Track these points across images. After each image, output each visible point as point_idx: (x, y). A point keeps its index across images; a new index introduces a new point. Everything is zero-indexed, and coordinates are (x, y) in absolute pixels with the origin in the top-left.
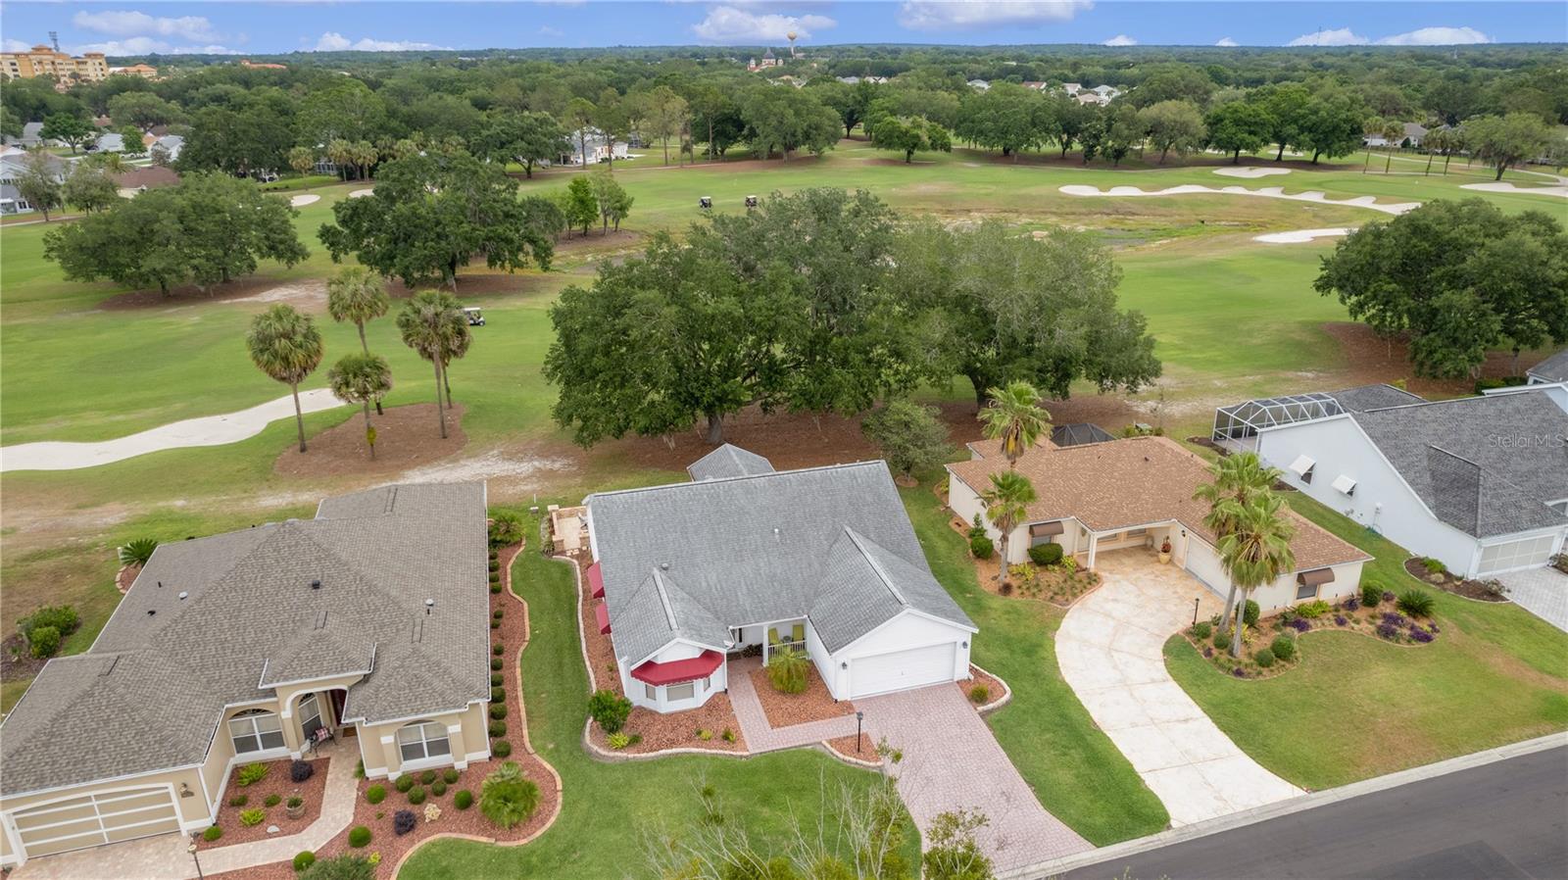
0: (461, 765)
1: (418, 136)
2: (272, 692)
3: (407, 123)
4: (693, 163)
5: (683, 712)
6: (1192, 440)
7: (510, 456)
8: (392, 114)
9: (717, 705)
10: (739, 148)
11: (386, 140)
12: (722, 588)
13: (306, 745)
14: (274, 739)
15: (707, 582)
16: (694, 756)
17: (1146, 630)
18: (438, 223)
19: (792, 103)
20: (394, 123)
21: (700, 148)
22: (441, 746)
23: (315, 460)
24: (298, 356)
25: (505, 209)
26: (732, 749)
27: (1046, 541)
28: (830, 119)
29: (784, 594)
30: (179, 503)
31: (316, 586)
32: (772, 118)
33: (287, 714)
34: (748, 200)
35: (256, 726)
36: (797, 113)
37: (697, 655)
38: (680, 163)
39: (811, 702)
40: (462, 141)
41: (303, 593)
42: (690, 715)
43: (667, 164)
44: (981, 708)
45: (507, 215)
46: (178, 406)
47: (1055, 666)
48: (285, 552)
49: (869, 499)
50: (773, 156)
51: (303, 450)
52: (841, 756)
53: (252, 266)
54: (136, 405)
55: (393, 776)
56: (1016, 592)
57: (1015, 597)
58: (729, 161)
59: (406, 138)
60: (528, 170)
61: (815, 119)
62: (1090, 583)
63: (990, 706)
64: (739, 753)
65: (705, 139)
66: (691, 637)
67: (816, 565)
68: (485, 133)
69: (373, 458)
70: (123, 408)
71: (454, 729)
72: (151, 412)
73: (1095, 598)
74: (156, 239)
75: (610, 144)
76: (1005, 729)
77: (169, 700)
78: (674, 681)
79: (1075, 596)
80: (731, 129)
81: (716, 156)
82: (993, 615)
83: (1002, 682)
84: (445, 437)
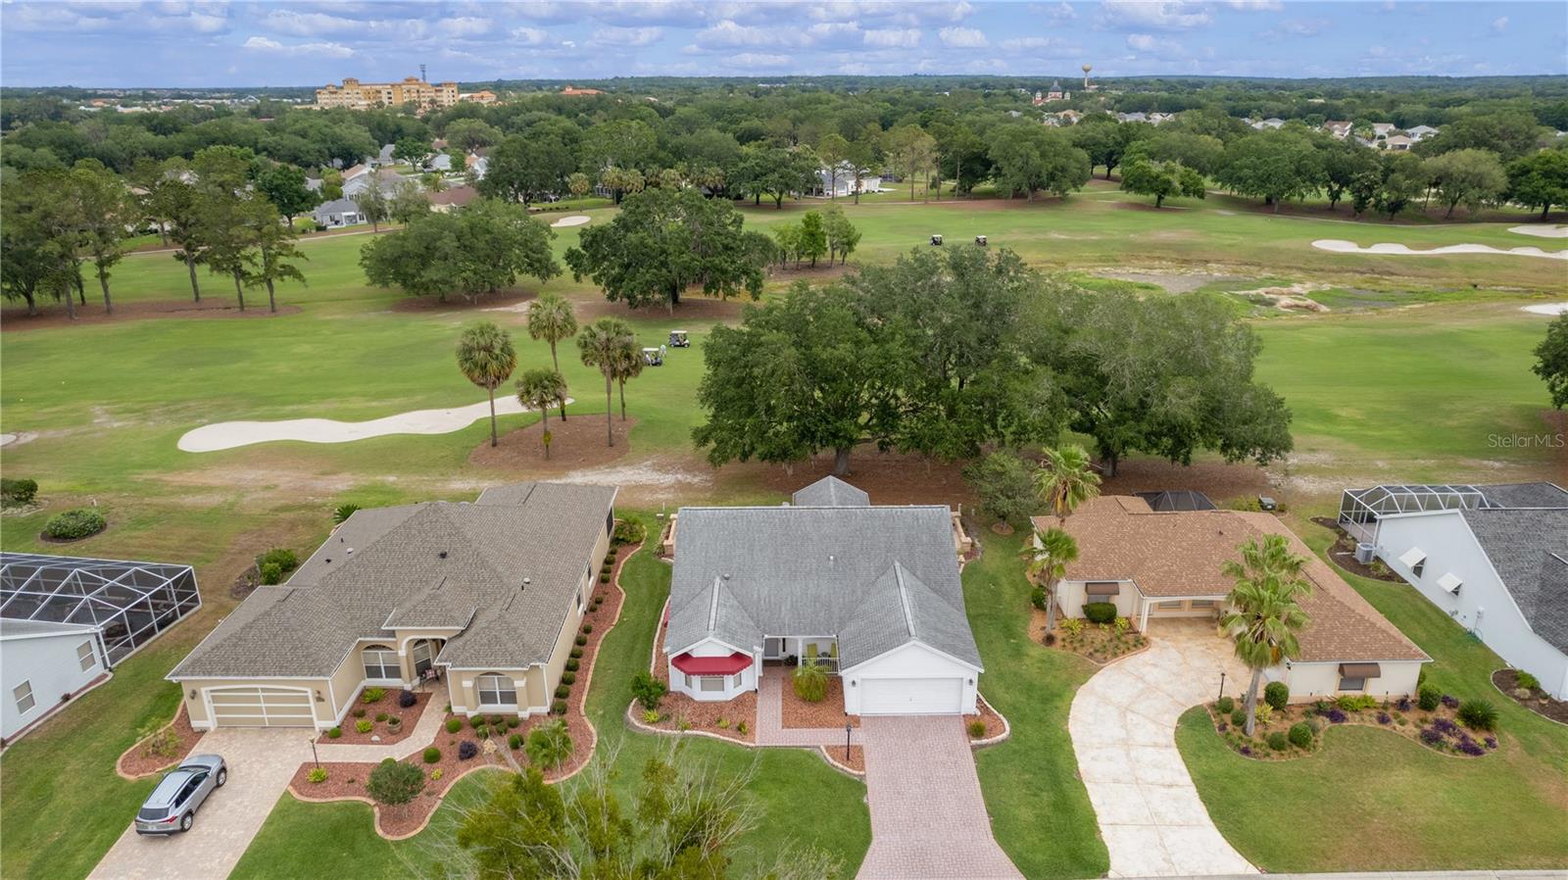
0: (524, 715)
1: (682, 166)
2: (392, 634)
3: (674, 154)
4: (938, 199)
5: (714, 703)
6: (1316, 520)
7: (660, 468)
8: (662, 145)
9: (745, 702)
10: (988, 185)
11: (654, 168)
12: (770, 601)
13: (417, 681)
14: (393, 672)
15: (759, 595)
16: (708, 739)
17: (1172, 697)
18: (663, 252)
19: (1039, 145)
20: (662, 154)
21: (950, 184)
22: (510, 697)
23: (501, 454)
24: (493, 366)
25: (725, 242)
26: (742, 739)
27: (1102, 599)
28: (1077, 161)
29: (822, 614)
30: (392, 479)
31: (443, 555)
32: (1018, 158)
33: (402, 653)
34: (978, 240)
35: (381, 659)
36: (1043, 155)
37: (728, 654)
38: (925, 199)
39: (824, 712)
40: (721, 172)
41: (433, 560)
42: (719, 706)
43: (912, 200)
44: (974, 742)
45: (727, 248)
46: (419, 398)
47: (1065, 717)
48: (427, 527)
49: (925, 539)
50: (1018, 195)
51: (494, 445)
52: (831, 761)
53: (512, 281)
54: (389, 395)
55: (470, 714)
56: (1059, 643)
57: (1056, 650)
58: (975, 199)
59: (671, 167)
60: (779, 201)
61: (1062, 161)
62: (1135, 646)
63: (984, 741)
64: (746, 744)
65: (953, 176)
66: (723, 638)
67: (859, 593)
68: (742, 165)
69: (548, 458)
70: (378, 396)
71: (519, 684)
72: (397, 401)
73: (1136, 662)
74: (437, 254)
75: (859, 177)
76: (988, 766)
77: (320, 627)
78: (709, 673)
79: (1115, 655)
80: (978, 167)
81: (965, 193)
82: (1028, 661)
83: (1005, 722)
84: (611, 445)
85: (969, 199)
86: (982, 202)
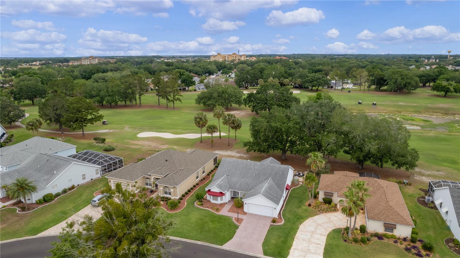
0: (173, 198)
2: (150, 175)
4: (369, 91)
5: (215, 204)
6: (420, 189)
7: (238, 152)
9: (223, 205)
10: (385, 88)
12: (235, 182)
13: (155, 188)
15: (233, 180)
16: (209, 211)
17: (335, 224)
21: (373, 87)
22: (170, 194)
27: (329, 197)
29: (246, 187)
31: (167, 161)
32: (394, 79)
33: (152, 180)
35: (148, 181)
36: (402, 79)
37: (219, 192)
38: (364, 91)
39: (239, 210)
43: (360, 91)
44: (272, 224)
47: (301, 224)
49: (280, 173)
50: (395, 91)
51: (201, 142)
52: (234, 221)
55: (162, 196)
56: (312, 206)
57: (311, 208)
60: (317, 89)
61: (408, 81)
62: (333, 211)
63: (275, 224)
64: (217, 213)
65: (374, 85)
66: (218, 188)
67: (258, 183)
71: (172, 190)
76: (272, 229)
77: (136, 172)
78: (214, 196)
79: (326, 212)
80: (382, 82)
81: (378, 90)
82: (300, 209)
83: (283, 220)
84: (229, 146)
85: (379, 91)
86: (382, 92)
